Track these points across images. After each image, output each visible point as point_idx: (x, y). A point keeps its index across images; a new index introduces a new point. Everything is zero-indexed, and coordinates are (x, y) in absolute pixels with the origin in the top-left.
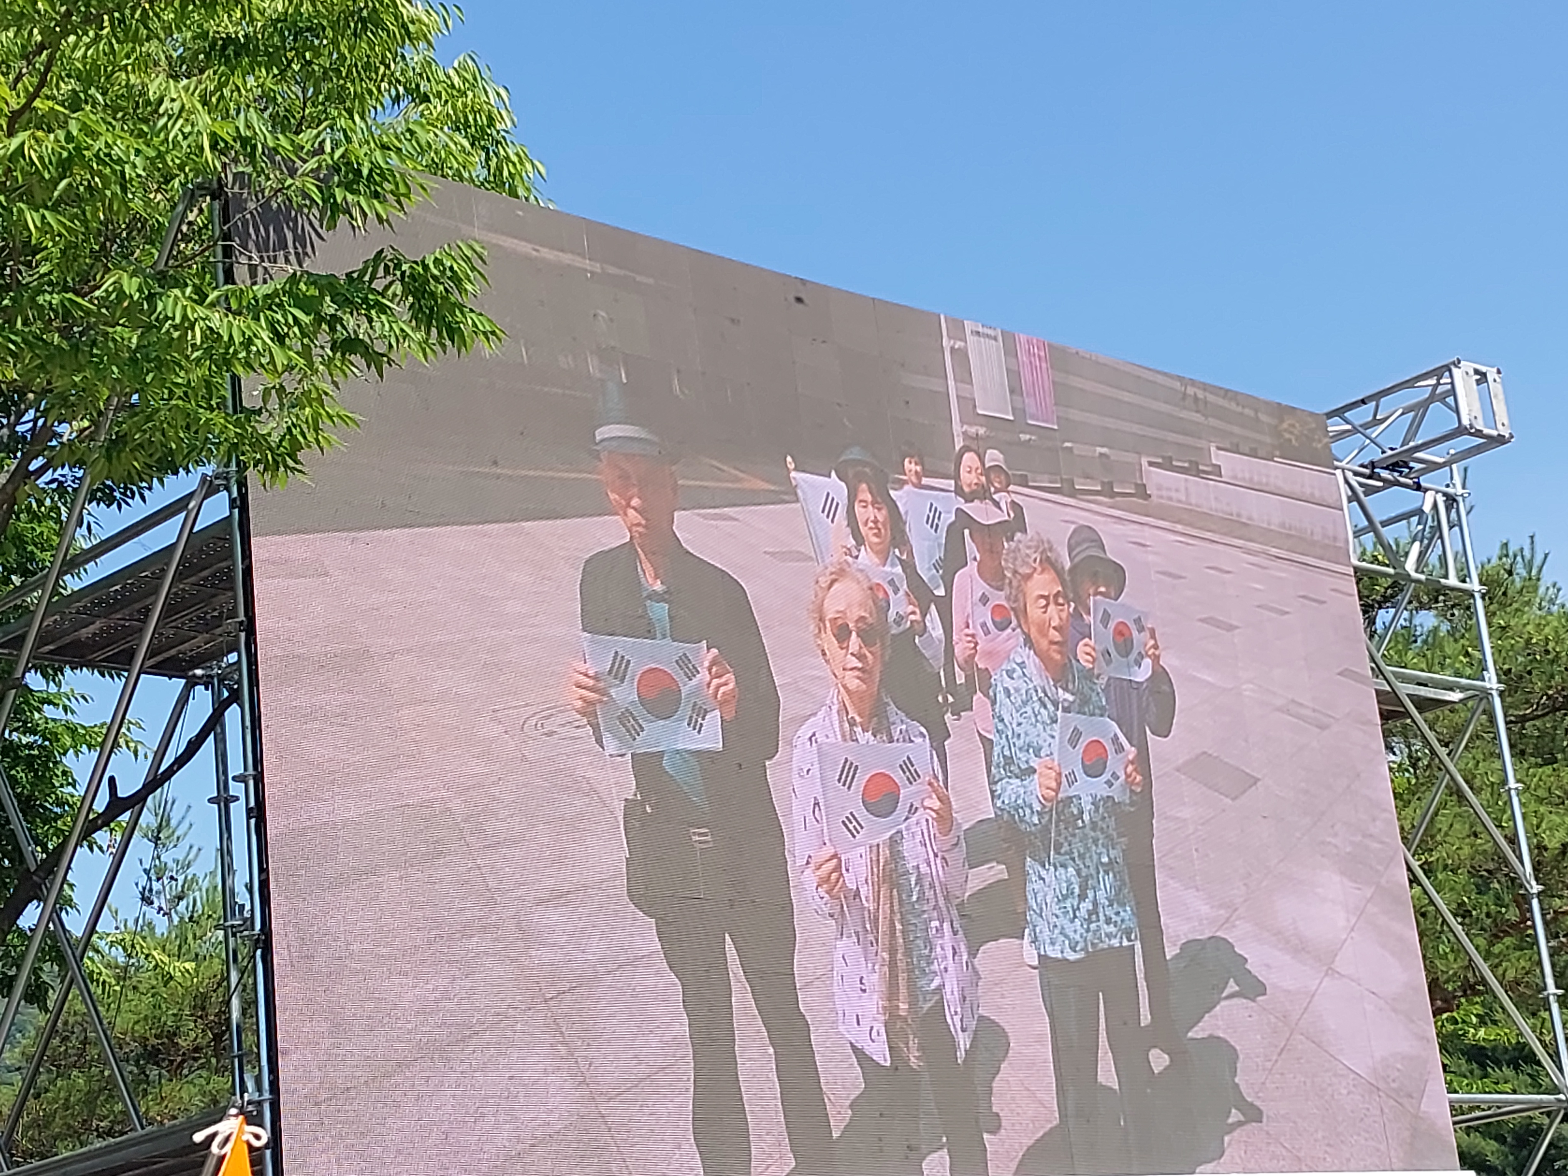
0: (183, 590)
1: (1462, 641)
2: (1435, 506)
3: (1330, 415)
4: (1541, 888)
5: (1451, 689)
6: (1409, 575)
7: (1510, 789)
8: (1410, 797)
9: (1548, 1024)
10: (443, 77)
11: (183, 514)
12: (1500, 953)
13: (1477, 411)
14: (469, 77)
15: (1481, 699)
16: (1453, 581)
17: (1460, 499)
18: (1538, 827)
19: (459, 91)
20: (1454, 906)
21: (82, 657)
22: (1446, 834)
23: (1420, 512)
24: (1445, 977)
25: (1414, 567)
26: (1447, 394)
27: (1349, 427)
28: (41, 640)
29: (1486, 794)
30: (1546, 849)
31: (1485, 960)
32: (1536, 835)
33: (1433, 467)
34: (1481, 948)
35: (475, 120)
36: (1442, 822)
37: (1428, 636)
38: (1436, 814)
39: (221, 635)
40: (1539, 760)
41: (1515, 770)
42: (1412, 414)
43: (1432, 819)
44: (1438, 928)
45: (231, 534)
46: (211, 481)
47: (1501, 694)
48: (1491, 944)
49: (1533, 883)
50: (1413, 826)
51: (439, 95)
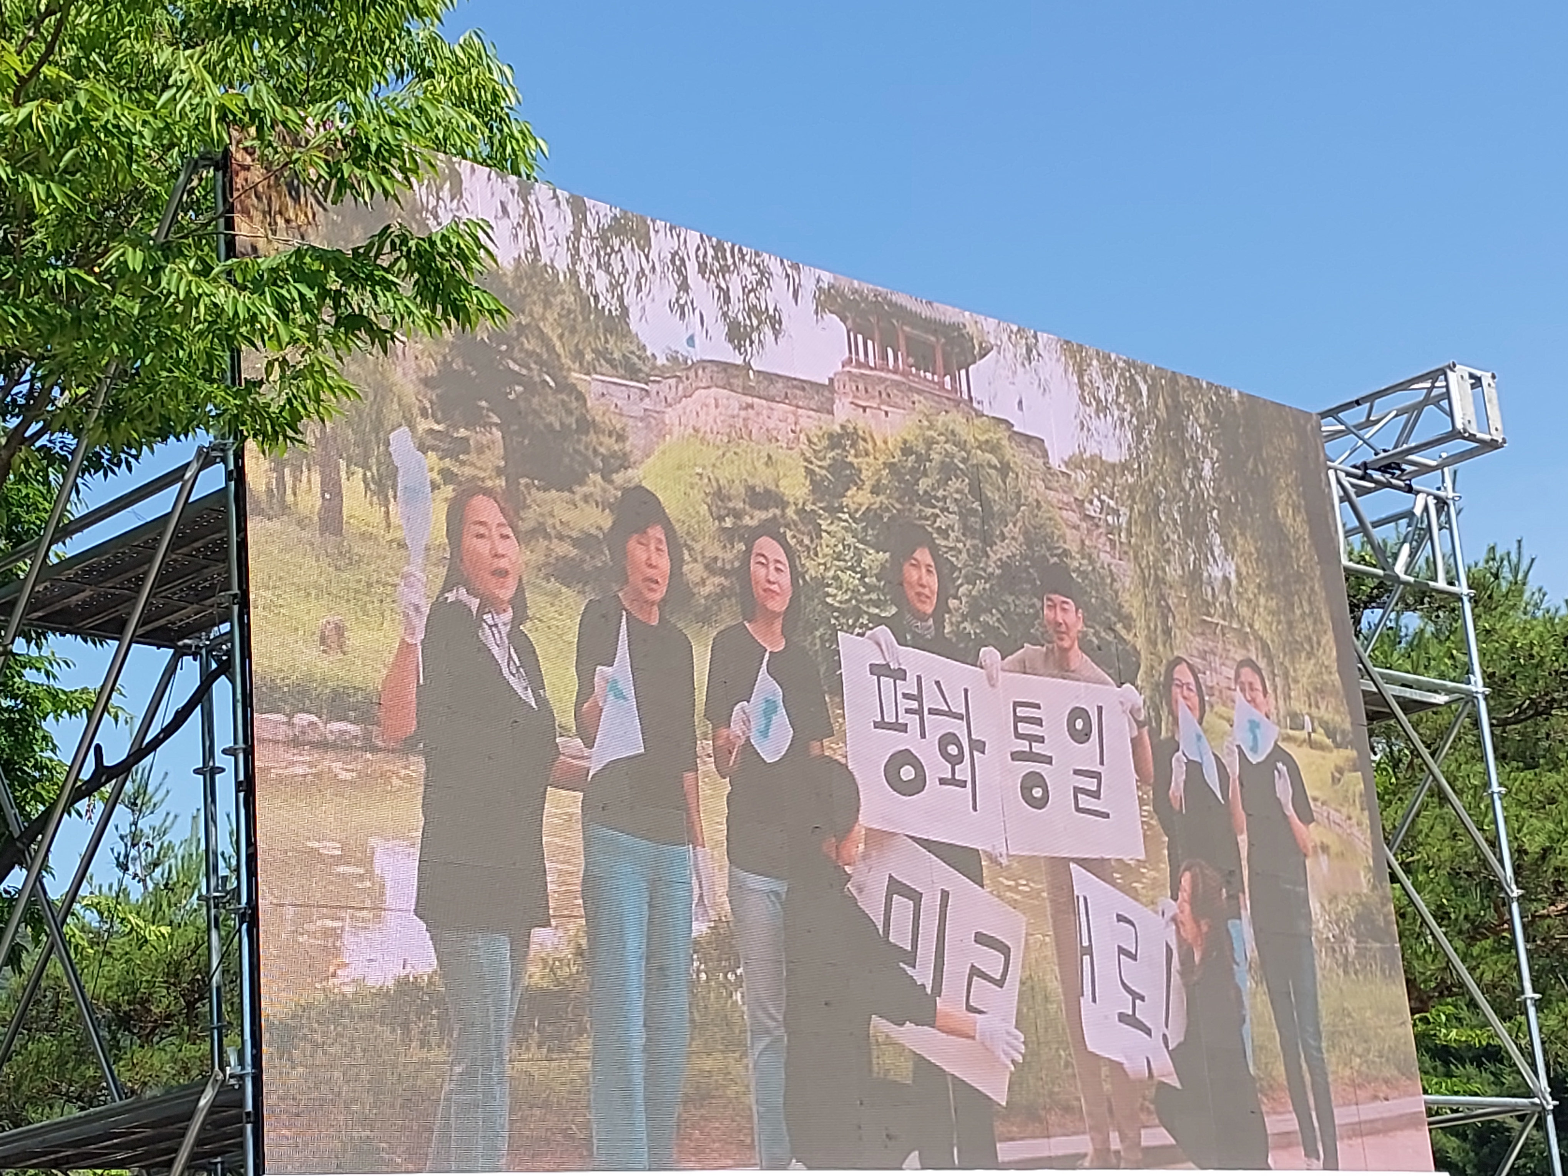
0: (175, 561)
1: (1448, 644)
2: (1426, 508)
3: (1324, 415)
4: (1521, 892)
5: (1436, 692)
6: (1398, 577)
7: (1493, 793)
8: (1392, 797)
9: (1524, 1028)
10: (449, 55)
11: (179, 485)
12: (1479, 955)
13: (1471, 415)
14: (475, 55)
15: (1467, 703)
16: (1441, 584)
17: (1451, 502)
18: (1519, 831)
19: (464, 68)
20: (1433, 908)
21: (71, 624)
22: (1427, 836)
23: (1410, 514)
24: (1423, 977)
25: (1404, 569)
26: (1441, 397)
27: (1342, 427)
28: (31, 607)
29: (1468, 797)
30: (1526, 853)
31: (1463, 961)
32: (1516, 839)
33: (1425, 469)
34: (1459, 951)
35: (480, 96)
36: (1423, 824)
37: (1414, 638)
38: (1417, 815)
39: (212, 606)
40: (1521, 764)
41: (1498, 774)
42: (1406, 416)
43: (1413, 820)
44: (1417, 929)
45: (226, 506)
46: (208, 453)
47: (1486, 698)
48: (1469, 945)
49: (1514, 887)
50: (1395, 827)
51: (444, 72)
